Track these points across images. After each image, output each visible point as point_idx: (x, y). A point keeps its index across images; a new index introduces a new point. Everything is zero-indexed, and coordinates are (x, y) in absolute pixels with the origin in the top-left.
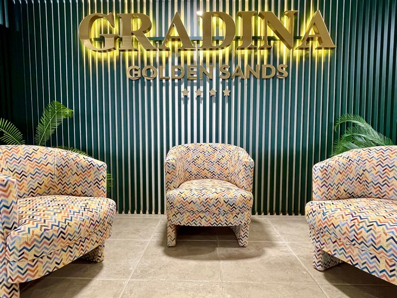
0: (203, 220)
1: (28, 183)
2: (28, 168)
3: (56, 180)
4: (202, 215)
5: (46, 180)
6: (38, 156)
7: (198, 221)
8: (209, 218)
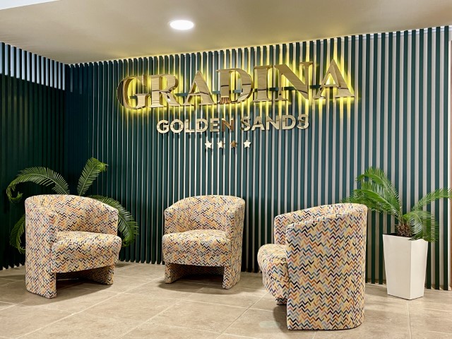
0: (186, 259)
1: (67, 222)
2: (67, 211)
3: (84, 221)
4: (185, 255)
5: (78, 220)
6: (74, 203)
7: (183, 259)
8: (190, 258)
